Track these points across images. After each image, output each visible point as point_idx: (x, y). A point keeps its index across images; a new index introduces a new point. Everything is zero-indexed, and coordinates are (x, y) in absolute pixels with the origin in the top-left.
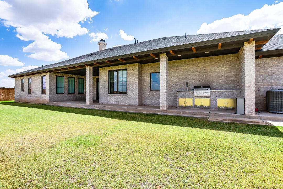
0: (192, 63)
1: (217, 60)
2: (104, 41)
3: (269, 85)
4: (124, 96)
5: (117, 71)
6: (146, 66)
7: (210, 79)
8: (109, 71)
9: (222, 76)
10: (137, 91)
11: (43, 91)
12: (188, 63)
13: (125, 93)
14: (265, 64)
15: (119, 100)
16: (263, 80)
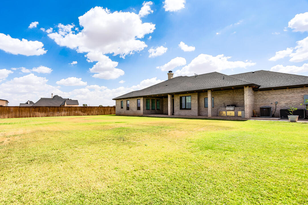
0: (227, 93)
1: (239, 92)
2: (172, 72)
3: (265, 104)
4: (190, 111)
5: (185, 97)
6: (202, 94)
7: (236, 101)
8: (180, 97)
9: (242, 100)
10: (197, 108)
11: (139, 108)
12: (225, 93)
13: (190, 109)
14: (263, 94)
15: (187, 113)
16: (262, 102)
